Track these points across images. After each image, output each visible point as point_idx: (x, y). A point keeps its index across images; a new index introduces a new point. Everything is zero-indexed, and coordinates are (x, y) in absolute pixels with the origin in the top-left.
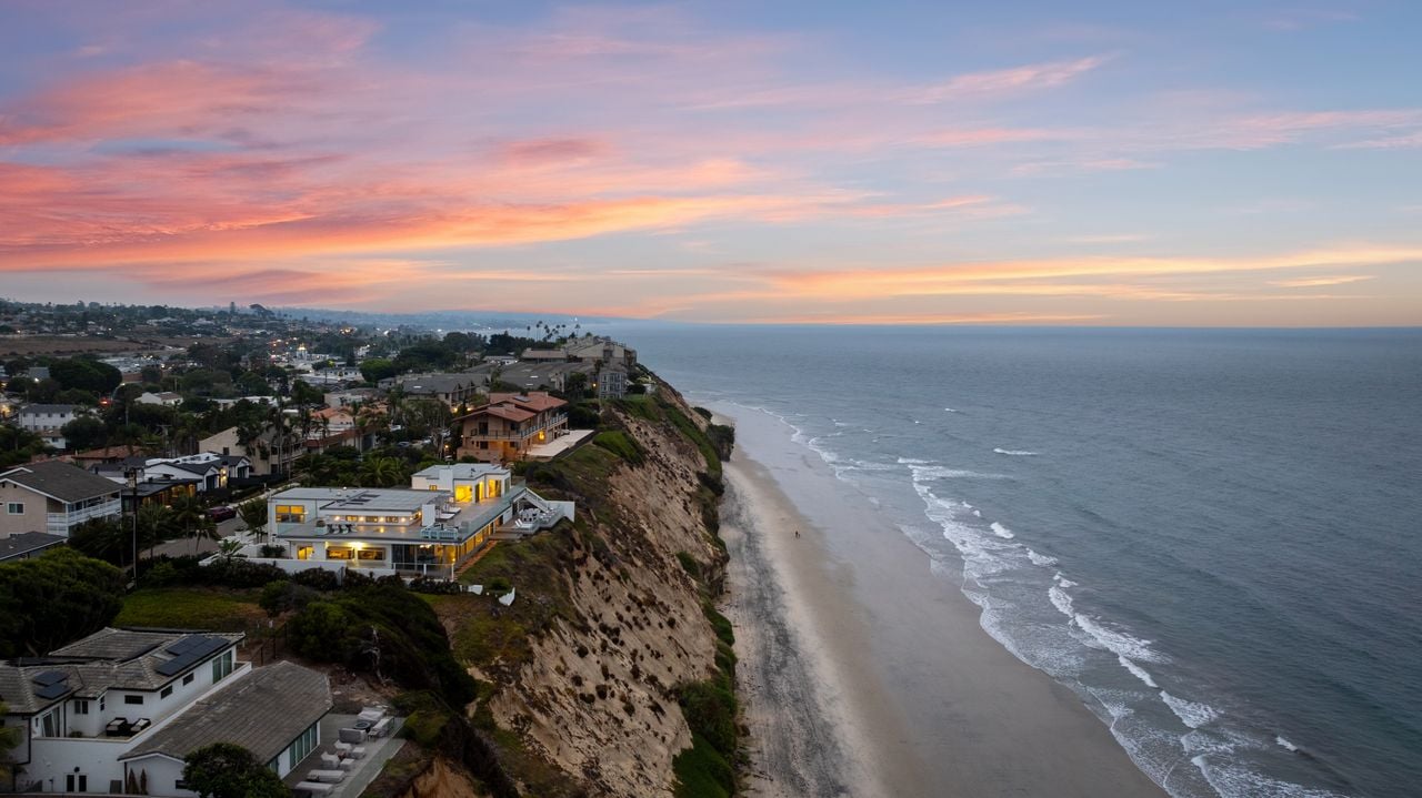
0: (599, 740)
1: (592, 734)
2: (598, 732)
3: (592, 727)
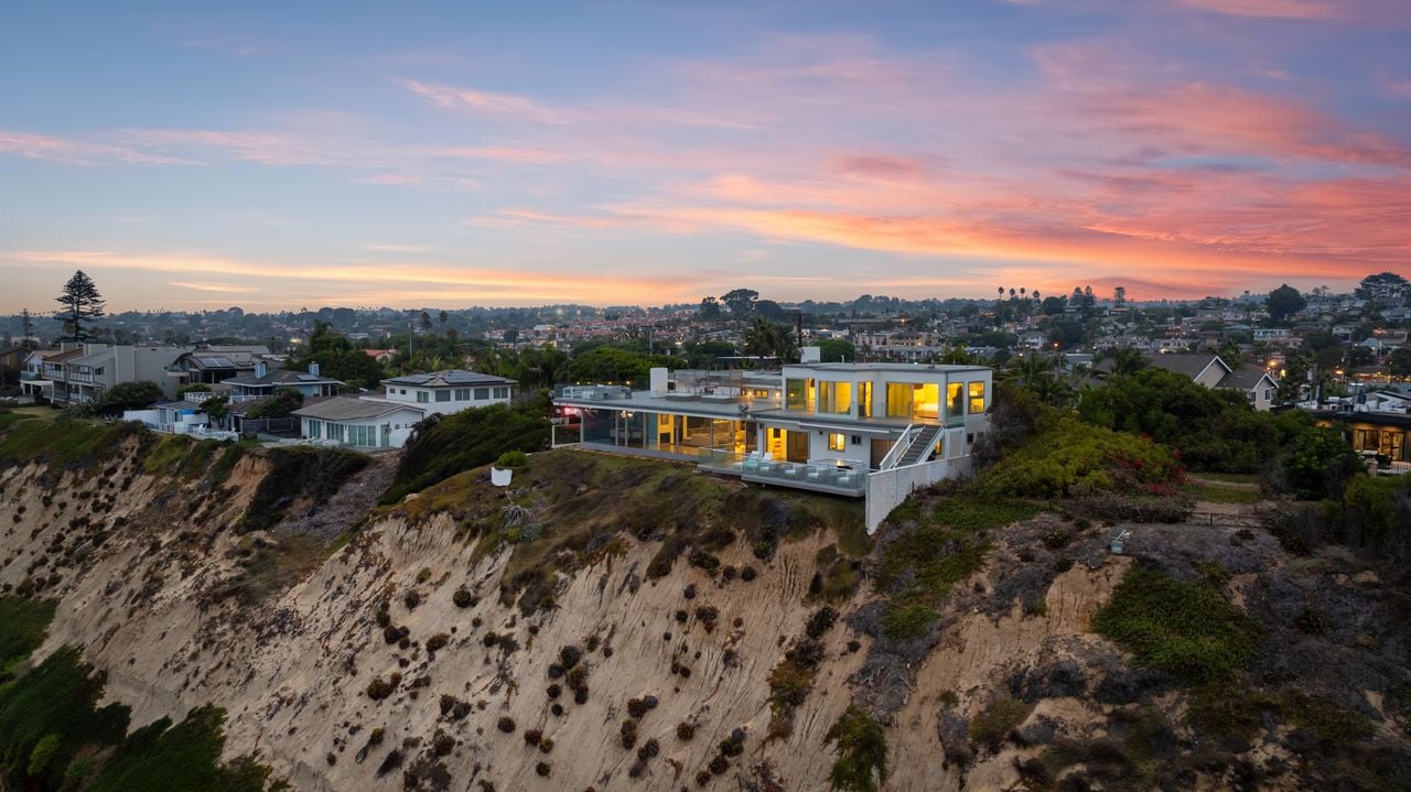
0: (328, 636)
1: (336, 628)
2: (340, 635)
3: (346, 626)
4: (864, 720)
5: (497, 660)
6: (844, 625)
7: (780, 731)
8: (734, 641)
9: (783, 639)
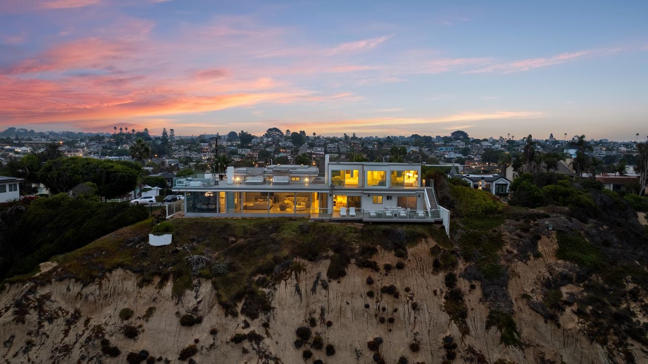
4: (503, 314)
5: (254, 349)
6: (462, 279)
7: (465, 331)
8: (411, 298)
9: (435, 292)
